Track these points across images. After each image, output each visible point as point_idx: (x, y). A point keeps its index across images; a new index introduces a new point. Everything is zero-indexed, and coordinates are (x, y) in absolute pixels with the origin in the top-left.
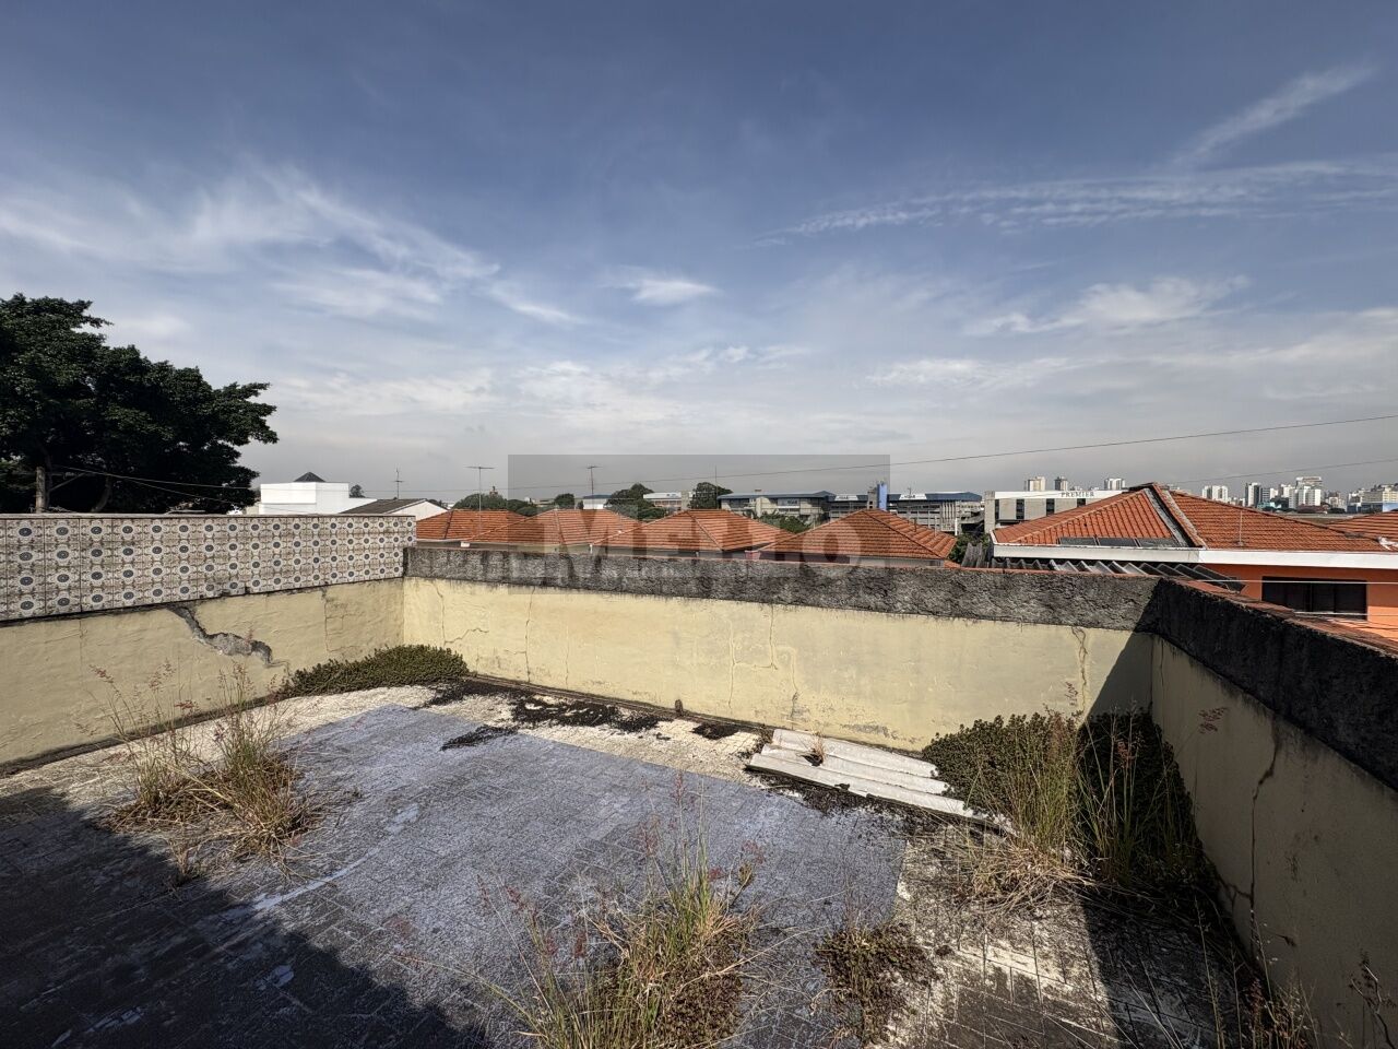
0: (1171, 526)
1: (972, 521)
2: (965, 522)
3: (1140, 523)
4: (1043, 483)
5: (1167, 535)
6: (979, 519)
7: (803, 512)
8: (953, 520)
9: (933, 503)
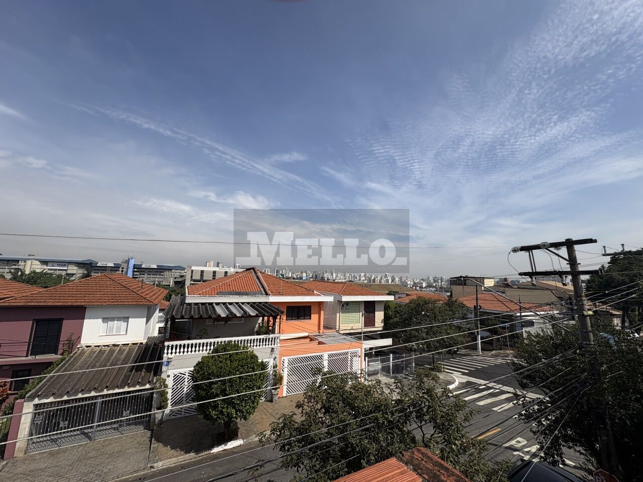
0: (260, 286)
1: (179, 280)
2: (176, 280)
3: (250, 285)
4: (212, 263)
5: (259, 290)
6: (183, 279)
7: (69, 272)
8: (170, 279)
9: (161, 270)
